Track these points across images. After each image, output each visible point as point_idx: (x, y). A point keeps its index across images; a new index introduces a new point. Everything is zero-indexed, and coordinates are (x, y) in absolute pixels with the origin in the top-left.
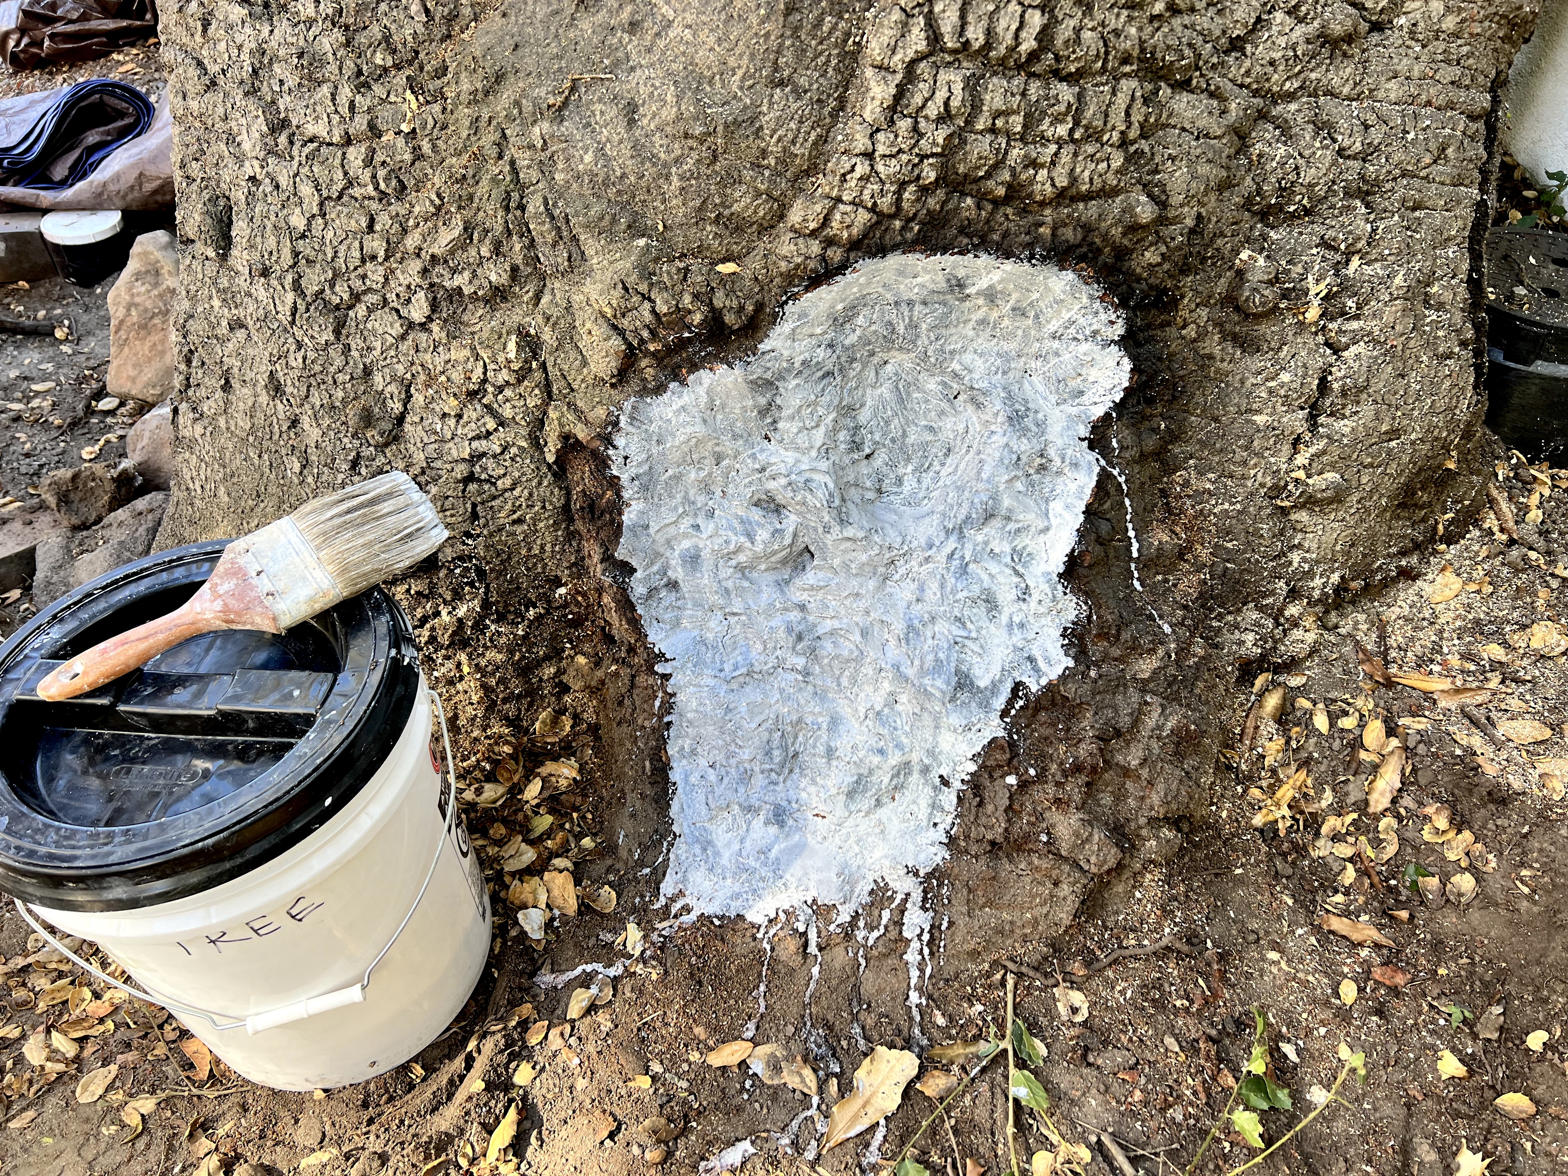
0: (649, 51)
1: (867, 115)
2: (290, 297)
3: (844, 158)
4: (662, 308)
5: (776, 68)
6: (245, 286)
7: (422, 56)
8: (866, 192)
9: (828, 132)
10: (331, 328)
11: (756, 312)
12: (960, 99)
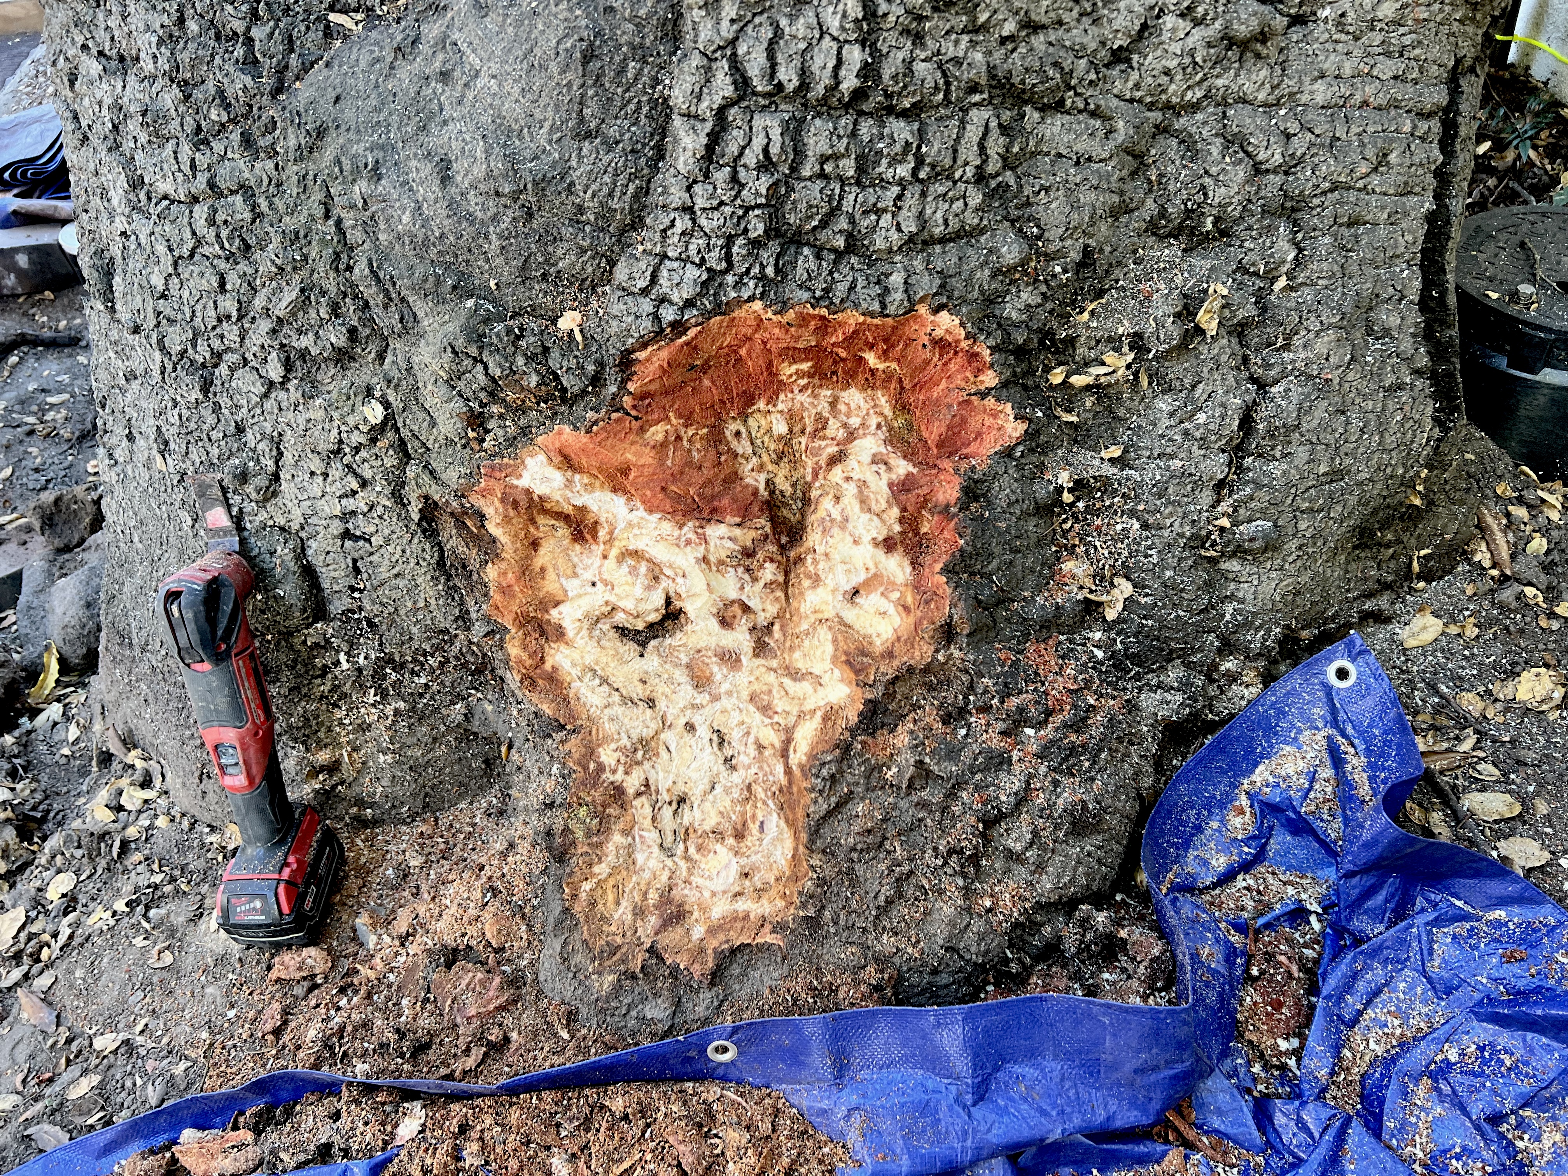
0: (460, 102)
1: (680, 166)
2: (157, 355)
3: (663, 212)
4: (497, 372)
5: (582, 120)
7: (255, 109)
8: (691, 247)
9: (649, 181)
10: (197, 388)
11: (597, 373)
12: (778, 145)
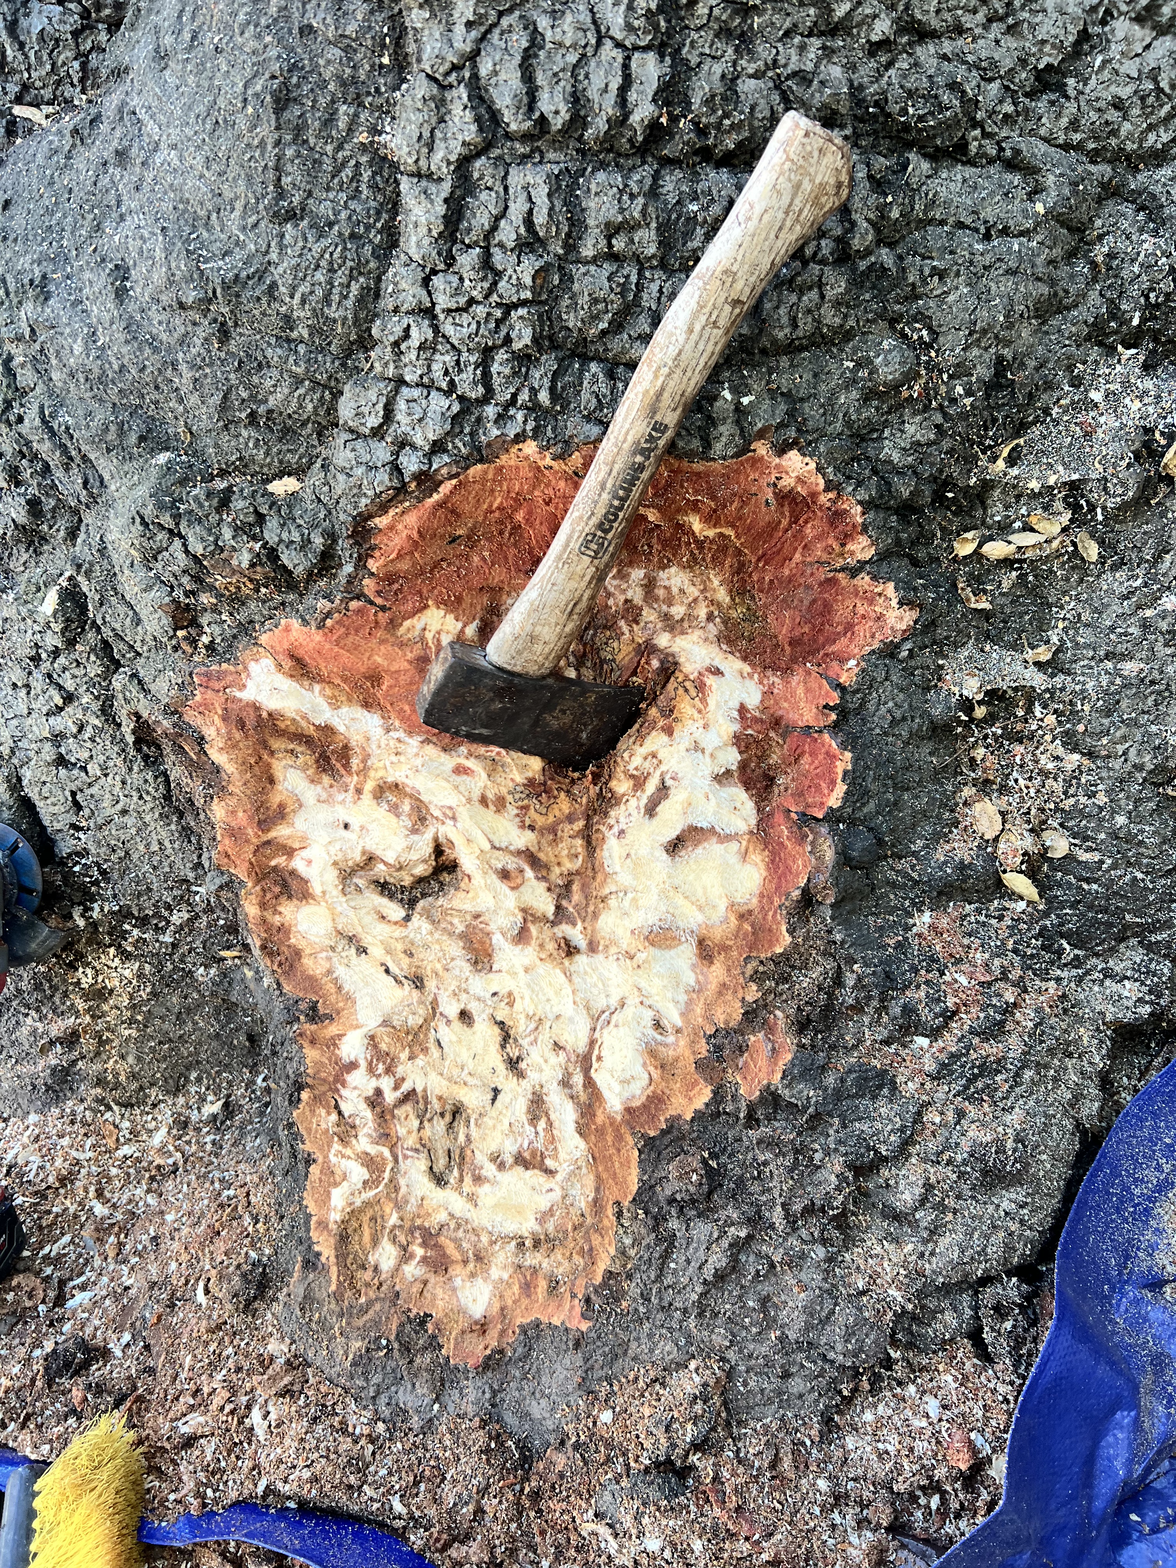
0: (138, 188)
1: (414, 252)
3: (394, 319)
4: (198, 548)
5: (281, 194)
8: (435, 367)
9: (379, 280)
11: (327, 547)
12: (545, 211)
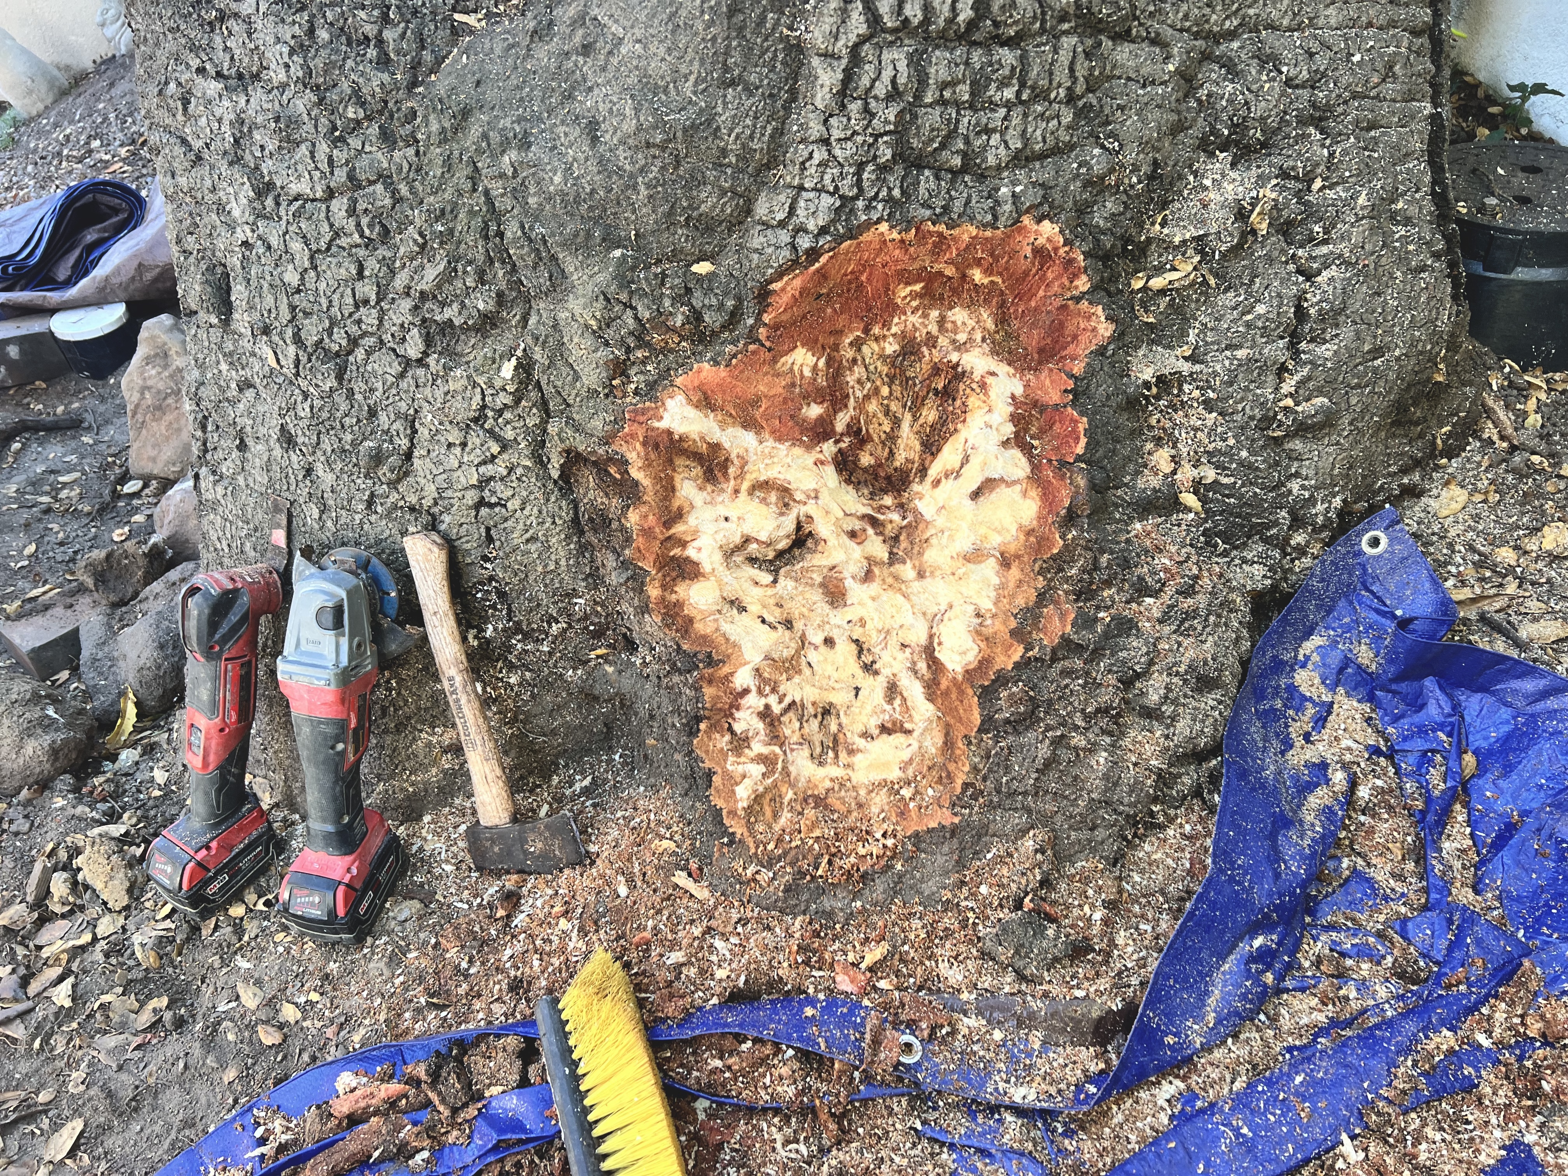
0: (604, 69)
2: (292, 350)
3: (801, 146)
5: (726, 69)
6: (249, 346)
7: (390, 105)
8: (826, 177)
9: (783, 123)
10: (333, 375)
11: (735, 307)
12: (904, 75)
